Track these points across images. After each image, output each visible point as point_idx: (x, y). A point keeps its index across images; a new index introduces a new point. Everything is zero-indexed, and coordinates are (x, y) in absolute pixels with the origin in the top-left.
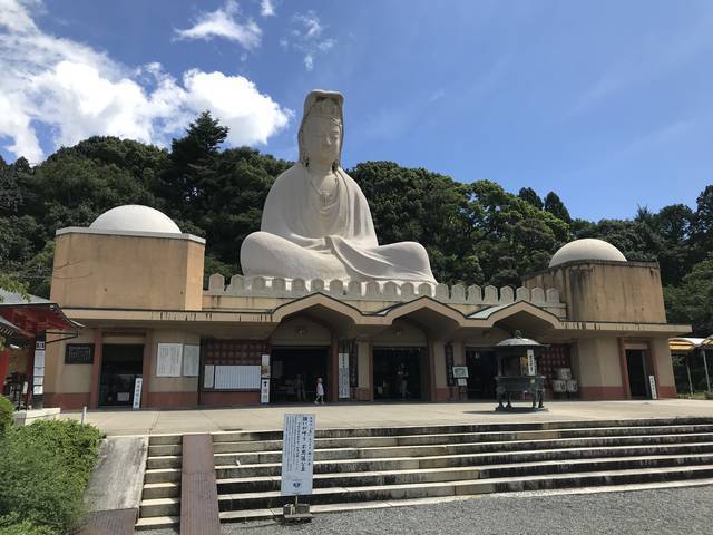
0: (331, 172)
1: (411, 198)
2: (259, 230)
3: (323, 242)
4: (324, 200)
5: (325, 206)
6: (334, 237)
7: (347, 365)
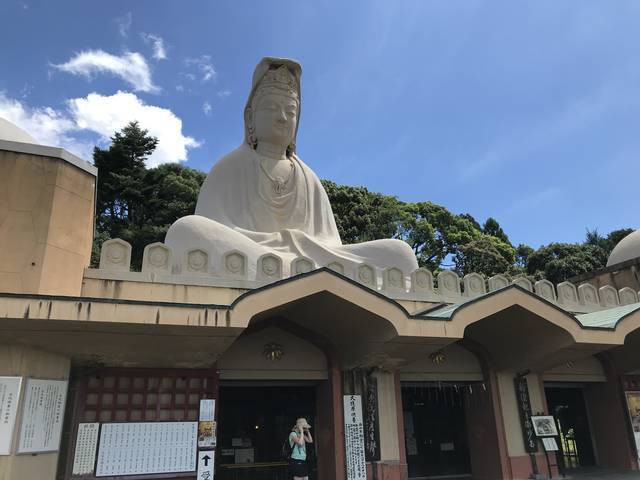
0: (285, 156)
1: (359, 212)
2: (193, 213)
3: (279, 237)
4: (277, 187)
5: (279, 195)
6: (294, 231)
7: (359, 419)
